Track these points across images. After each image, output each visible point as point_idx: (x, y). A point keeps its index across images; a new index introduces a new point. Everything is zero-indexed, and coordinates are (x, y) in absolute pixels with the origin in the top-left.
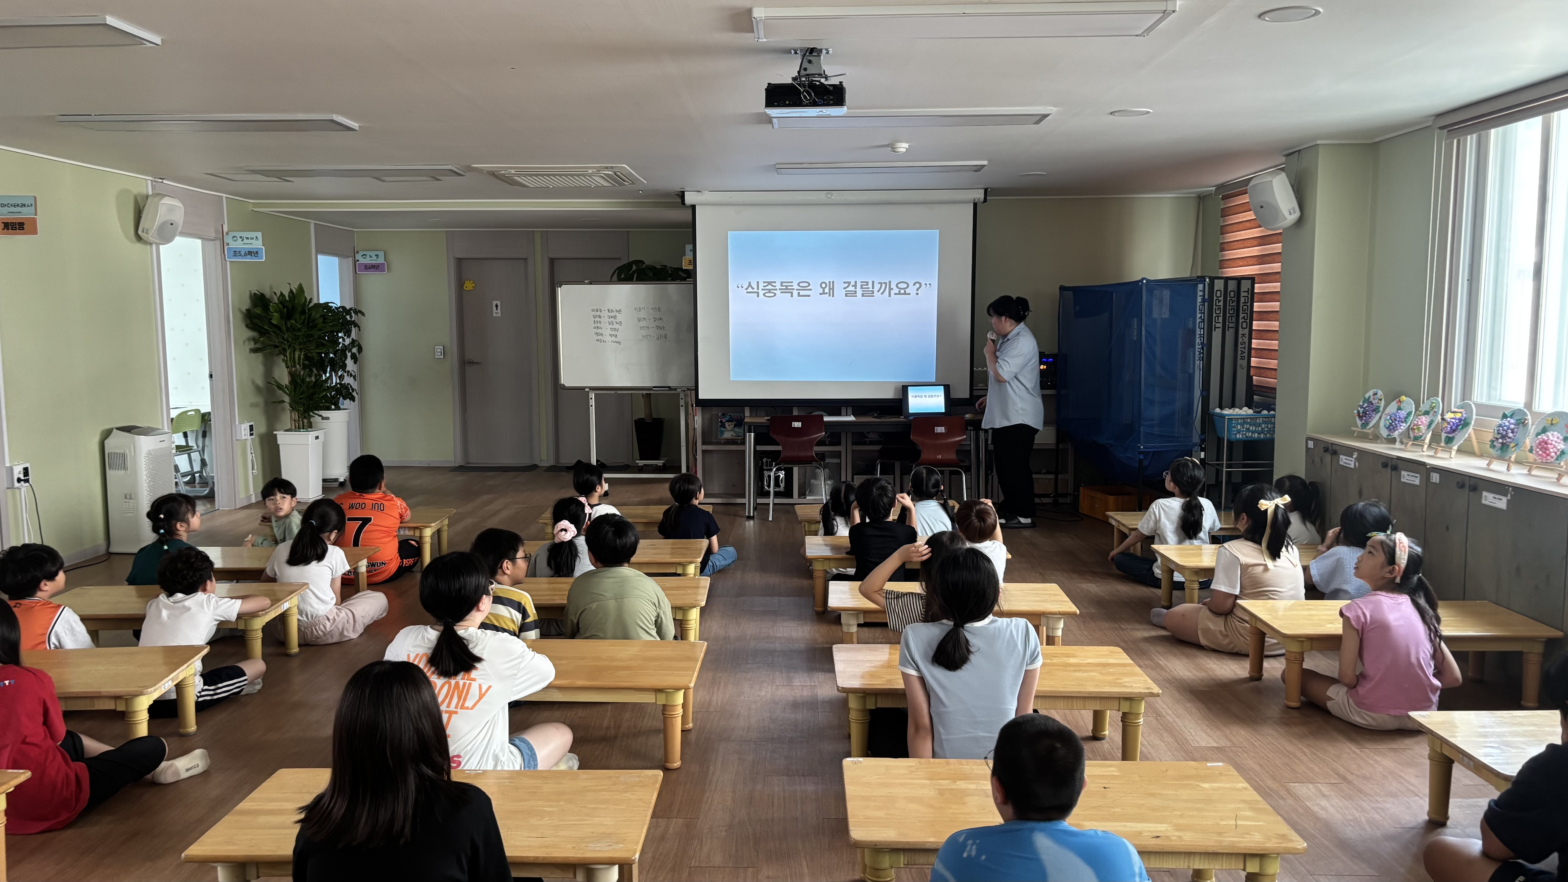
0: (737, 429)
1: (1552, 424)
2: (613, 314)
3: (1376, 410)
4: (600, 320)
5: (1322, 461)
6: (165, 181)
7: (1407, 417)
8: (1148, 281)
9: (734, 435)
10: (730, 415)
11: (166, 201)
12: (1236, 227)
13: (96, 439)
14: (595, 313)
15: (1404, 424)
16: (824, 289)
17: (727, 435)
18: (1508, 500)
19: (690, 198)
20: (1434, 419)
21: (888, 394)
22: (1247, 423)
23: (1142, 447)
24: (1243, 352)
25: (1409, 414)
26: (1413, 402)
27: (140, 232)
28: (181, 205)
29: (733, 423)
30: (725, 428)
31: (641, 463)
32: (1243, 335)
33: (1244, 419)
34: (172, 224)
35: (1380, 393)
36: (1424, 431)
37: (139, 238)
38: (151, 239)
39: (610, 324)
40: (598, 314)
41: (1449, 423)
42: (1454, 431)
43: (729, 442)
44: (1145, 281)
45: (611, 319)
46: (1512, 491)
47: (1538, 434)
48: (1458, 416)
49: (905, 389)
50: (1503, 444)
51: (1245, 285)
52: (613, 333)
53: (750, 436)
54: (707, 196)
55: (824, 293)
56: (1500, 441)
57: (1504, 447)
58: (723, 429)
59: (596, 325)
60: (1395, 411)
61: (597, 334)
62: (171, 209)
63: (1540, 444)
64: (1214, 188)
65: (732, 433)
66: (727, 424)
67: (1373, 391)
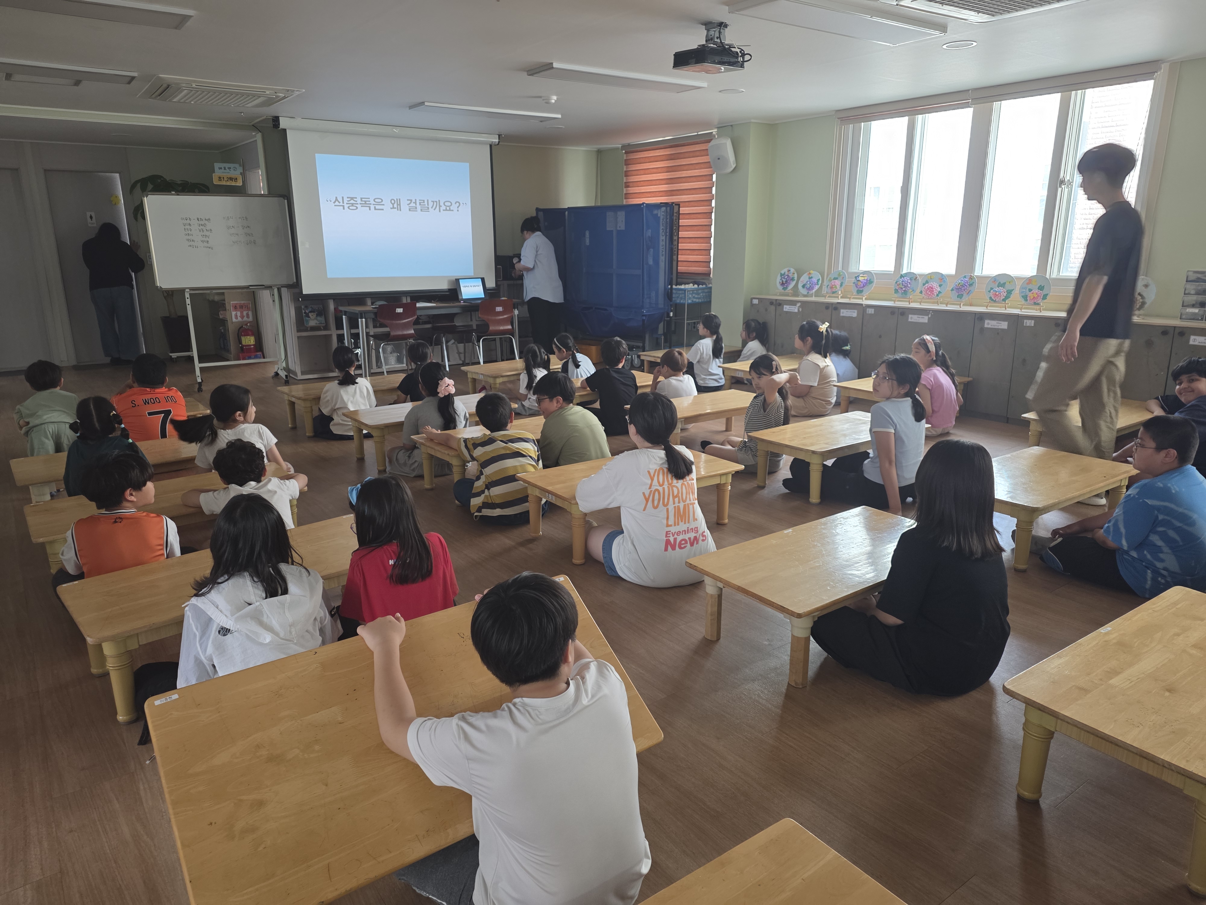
0: (319, 318)
1: (931, 278)
2: (202, 223)
3: (793, 279)
4: (190, 227)
5: (766, 310)
7: (817, 282)
9: (318, 323)
10: (311, 307)
12: (634, 173)
14: (185, 222)
15: (817, 286)
16: (393, 204)
17: (312, 323)
19: (284, 123)
20: (844, 281)
21: (444, 286)
22: (694, 293)
25: (818, 280)
26: (818, 274)
29: (315, 314)
30: (309, 317)
33: (693, 290)
35: (792, 270)
36: (838, 288)
39: (200, 231)
40: (188, 221)
41: (862, 282)
42: (864, 286)
43: (313, 329)
45: (202, 227)
47: (924, 284)
48: (866, 278)
49: (457, 281)
50: (905, 290)
52: (204, 239)
54: (298, 122)
55: (393, 208)
58: (307, 318)
59: (187, 232)
60: (807, 279)
61: (188, 240)
63: (928, 289)
64: (621, 146)
65: (315, 321)
66: (310, 315)
67: (787, 269)
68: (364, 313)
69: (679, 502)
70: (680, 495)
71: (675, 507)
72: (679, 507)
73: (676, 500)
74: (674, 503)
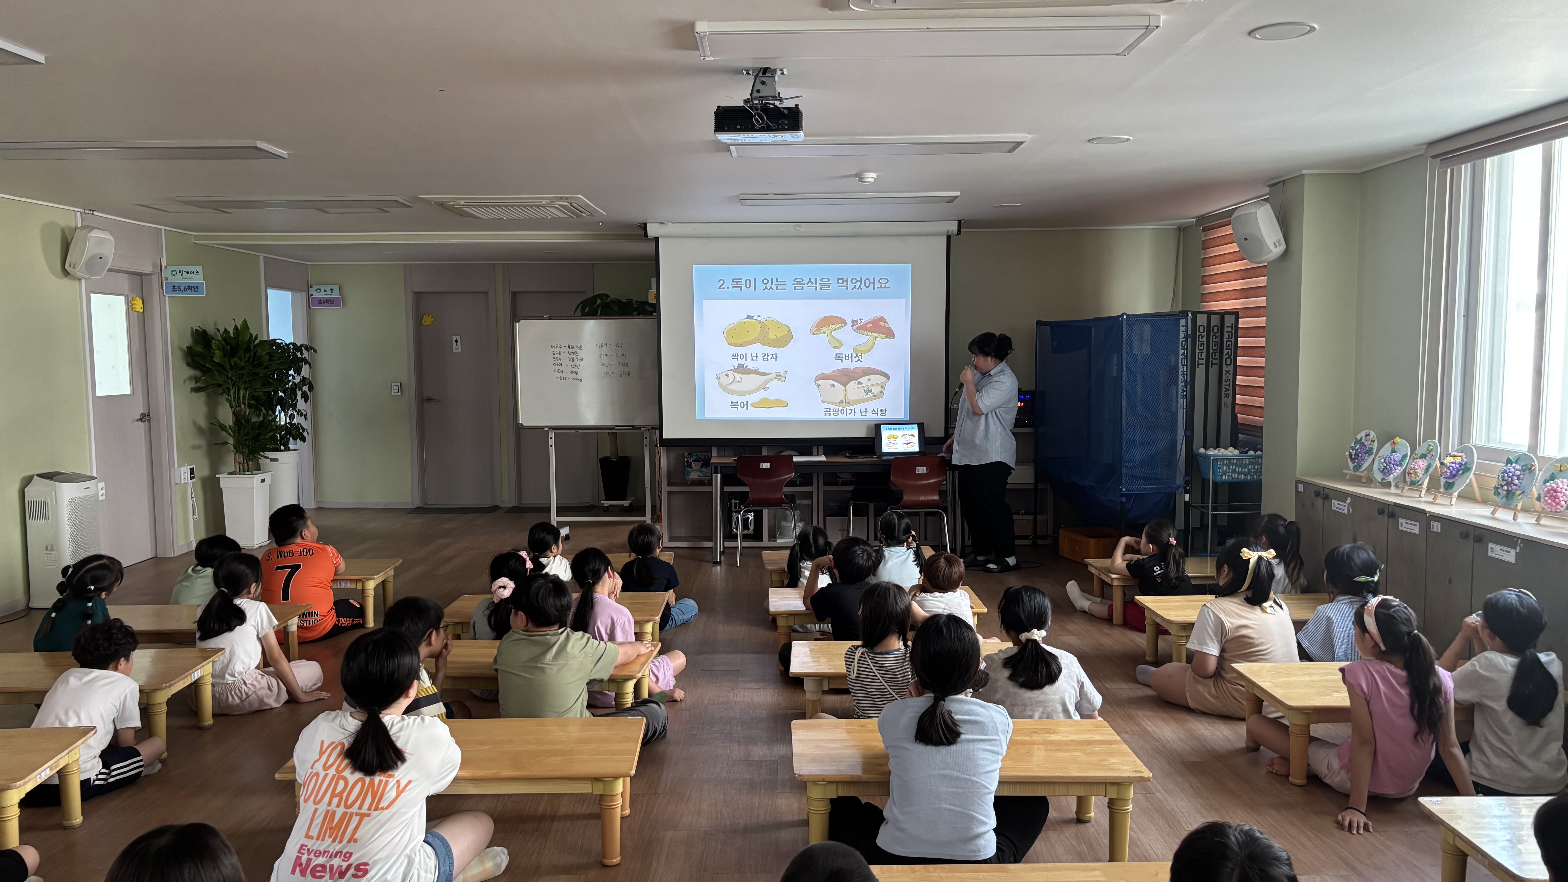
0: (704, 470)
1: (1561, 471)
2: (573, 350)
3: (1369, 452)
4: (560, 356)
5: (1313, 505)
6: (95, 213)
7: (1402, 460)
8: (1127, 315)
9: (702, 475)
10: (697, 455)
11: (96, 234)
12: (1218, 260)
13: (16, 487)
14: (555, 350)
15: (1399, 468)
17: (694, 475)
18: (1516, 553)
19: (653, 230)
20: (1432, 462)
21: (861, 433)
22: (1233, 464)
23: (1124, 490)
24: (1227, 390)
25: (1405, 456)
26: (1408, 444)
27: (67, 267)
28: (112, 238)
29: (700, 463)
30: (692, 468)
31: (606, 503)
32: (1228, 372)
33: (1230, 460)
34: (101, 258)
35: (1372, 434)
36: (1421, 475)
37: (66, 273)
38: (80, 274)
39: (570, 361)
40: (558, 349)
41: (1448, 468)
42: (1454, 476)
43: (695, 483)
44: (1125, 317)
45: (572, 356)
46: (1521, 543)
47: (1546, 481)
48: (1458, 460)
49: (877, 427)
50: (1508, 491)
51: (1229, 320)
52: (573, 369)
53: (717, 478)
54: (670, 229)
56: (1506, 488)
57: (1510, 494)
58: (689, 469)
59: (555, 362)
60: (1389, 453)
61: (556, 371)
62: (101, 241)
63: (1548, 492)
64: (1195, 220)
65: (699, 473)
66: (693, 464)
67: (1365, 432)
68: (721, 467)
69: (338, 806)
70: (345, 795)
71: (328, 811)
72: (334, 813)
73: (335, 800)
74: (329, 804)
